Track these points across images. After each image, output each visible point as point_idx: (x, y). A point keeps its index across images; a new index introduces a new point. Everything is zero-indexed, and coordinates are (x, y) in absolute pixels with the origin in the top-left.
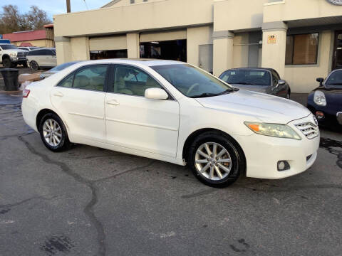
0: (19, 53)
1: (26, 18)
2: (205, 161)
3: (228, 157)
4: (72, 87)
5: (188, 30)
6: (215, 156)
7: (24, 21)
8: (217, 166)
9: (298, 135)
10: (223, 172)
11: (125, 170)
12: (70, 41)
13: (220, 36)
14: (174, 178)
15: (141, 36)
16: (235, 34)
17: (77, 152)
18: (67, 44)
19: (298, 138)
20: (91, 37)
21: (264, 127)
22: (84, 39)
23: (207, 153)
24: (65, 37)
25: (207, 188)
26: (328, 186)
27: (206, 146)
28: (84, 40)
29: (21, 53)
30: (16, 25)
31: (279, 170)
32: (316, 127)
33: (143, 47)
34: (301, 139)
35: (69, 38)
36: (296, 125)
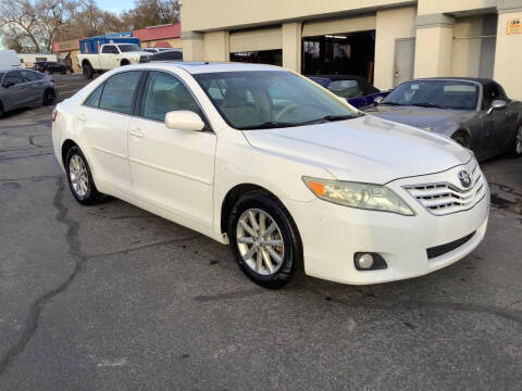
0: (142, 57)
1: (170, 6)
2: (250, 240)
3: (279, 238)
4: (99, 107)
5: (378, 14)
6: (263, 232)
7: (168, 11)
8: (266, 250)
9: (409, 207)
10: (274, 262)
11: (154, 242)
12: (203, 38)
13: (428, 22)
14: (213, 263)
15: (305, 27)
16: (456, 18)
17: (110, 207)
18: (198, 42)
19: (408, 211)
20: (233, 31)
21: (337, 188)
22: (222, 34)
23: (251, 226)
24: (195, 32)
25: (252, 286)
26: (479, 309)
27: (251, 214)
28: (221, 37)
29: (145, 57)
30: (157, 16)
31: (358, 268)
32: (463, 192)
33: (317, 44)
34: (414, 215)
35: (201, 34)
36: (407, 188)
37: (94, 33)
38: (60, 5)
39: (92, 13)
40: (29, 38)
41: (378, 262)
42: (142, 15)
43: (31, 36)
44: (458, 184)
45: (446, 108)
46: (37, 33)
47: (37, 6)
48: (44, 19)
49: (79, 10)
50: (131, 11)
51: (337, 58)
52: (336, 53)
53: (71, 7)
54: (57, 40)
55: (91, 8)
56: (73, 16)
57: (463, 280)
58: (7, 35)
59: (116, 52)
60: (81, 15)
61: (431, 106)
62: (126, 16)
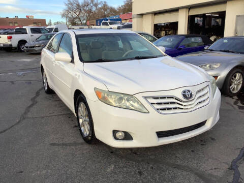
5: (228, 3)
6: (85, 115)
8: (86, 123)
10: (88, 130)
11: (59, 114)
12: (142, 17)
14: (75, 127)
15: (190, 10)
18: (139, 19)
20: (156, 13)
24: (138, 14)
27: (82, 105)
28: (150, 16)
31: (116, 138)
32: (184, 102)
33: (202, 19)
34: (149, 113)
35: (141, 15)
36: (146, 98)
37: (105, 16)
38: (92, 5)
39: (105, 7)
40: (78, 19)
41: (127, 137)
42: (127, 8)
43: (79, 18)
44: (181, 97)
45: (238, 53)
46: (82, 17)
47: (82, 5)
48: (85, 10)
49: (100, 6)
50: (122, 6)
51: (214, 26)
52: (213, 23)
53: (96, 5)
54: (89, 20)
55: (105, 5)
56: (96, 9)
57: (193, 151)
58: (70, 18)
59: (107, 25)
60: (101, 8)
61: (229, 52)
62: (119, 9)
